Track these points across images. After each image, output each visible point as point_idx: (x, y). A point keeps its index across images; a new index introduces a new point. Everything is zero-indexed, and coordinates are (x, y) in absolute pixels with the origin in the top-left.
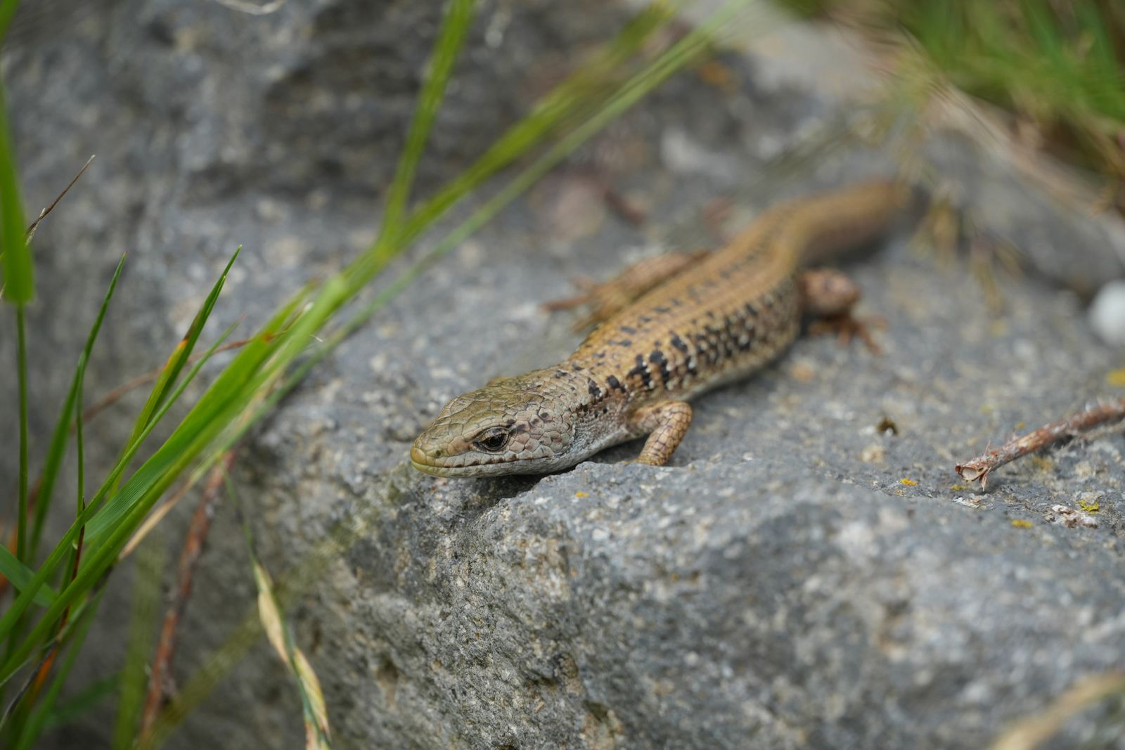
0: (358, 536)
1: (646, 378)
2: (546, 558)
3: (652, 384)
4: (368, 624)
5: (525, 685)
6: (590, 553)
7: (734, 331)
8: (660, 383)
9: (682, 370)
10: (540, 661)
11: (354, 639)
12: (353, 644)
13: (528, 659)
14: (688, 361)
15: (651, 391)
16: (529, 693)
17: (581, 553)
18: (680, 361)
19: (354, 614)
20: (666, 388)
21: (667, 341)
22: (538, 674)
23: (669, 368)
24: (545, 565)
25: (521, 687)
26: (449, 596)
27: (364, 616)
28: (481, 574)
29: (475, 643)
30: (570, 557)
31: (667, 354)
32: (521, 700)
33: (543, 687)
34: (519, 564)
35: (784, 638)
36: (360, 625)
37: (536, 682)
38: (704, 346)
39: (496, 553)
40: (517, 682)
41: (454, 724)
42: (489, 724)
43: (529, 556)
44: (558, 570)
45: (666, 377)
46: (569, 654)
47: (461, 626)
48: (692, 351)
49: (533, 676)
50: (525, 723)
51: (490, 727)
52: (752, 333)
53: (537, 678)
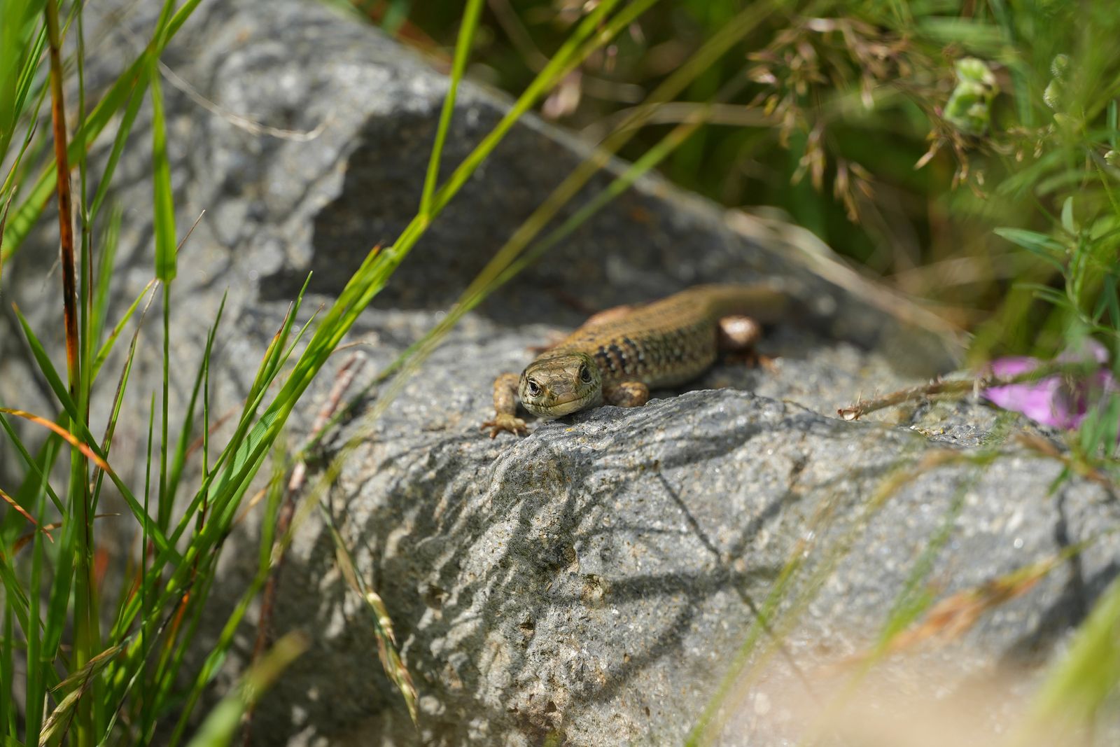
0: (406, 498)
1: (609, 361)
2: (548, 475)
3: (613, 366)
4: (417, 561)
5: (538, 573)
6: (580, 463)
7: (670, 344)
8: (620, 367)
9: (634, 360)
10: (547, 551)
11: (407, 576)
12: (407, 581)
13: (538, 552)
14: (637, 354)
15: (613, 372)
16: (541, 579)
17: (573, 465)
18: (632, 352)
19: (406, 557)
20: (624, 372)
21: (620, 340)
22: (547, 562)
23: (624, 356)
24: (547, 480)
25: (535, 575)
26: (477, 522)
27: (414, 556)
28: (501, 498)
29: (499, 550)
30: (565, 469)
31: (621, 348)
32: (535, 585)
33: (551, 572)
34: (528, 483)
35: (725, 497)
36: (412, 564)
37: (545, 569)
38: (648, 347)
39: (511, 478)
40: (531, 572)
41: (487, 618)
42: (512, 610)
43: (535, 475)
44: (557, 482)
45: (623, 363)
46: (568, 543)
47: (488, 541)
48: (640, 348)
49: (543, 564)
50: (538, 602)
51: (513, 612)
52: (683, 348)
53: (546, 565)
